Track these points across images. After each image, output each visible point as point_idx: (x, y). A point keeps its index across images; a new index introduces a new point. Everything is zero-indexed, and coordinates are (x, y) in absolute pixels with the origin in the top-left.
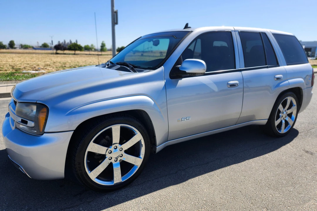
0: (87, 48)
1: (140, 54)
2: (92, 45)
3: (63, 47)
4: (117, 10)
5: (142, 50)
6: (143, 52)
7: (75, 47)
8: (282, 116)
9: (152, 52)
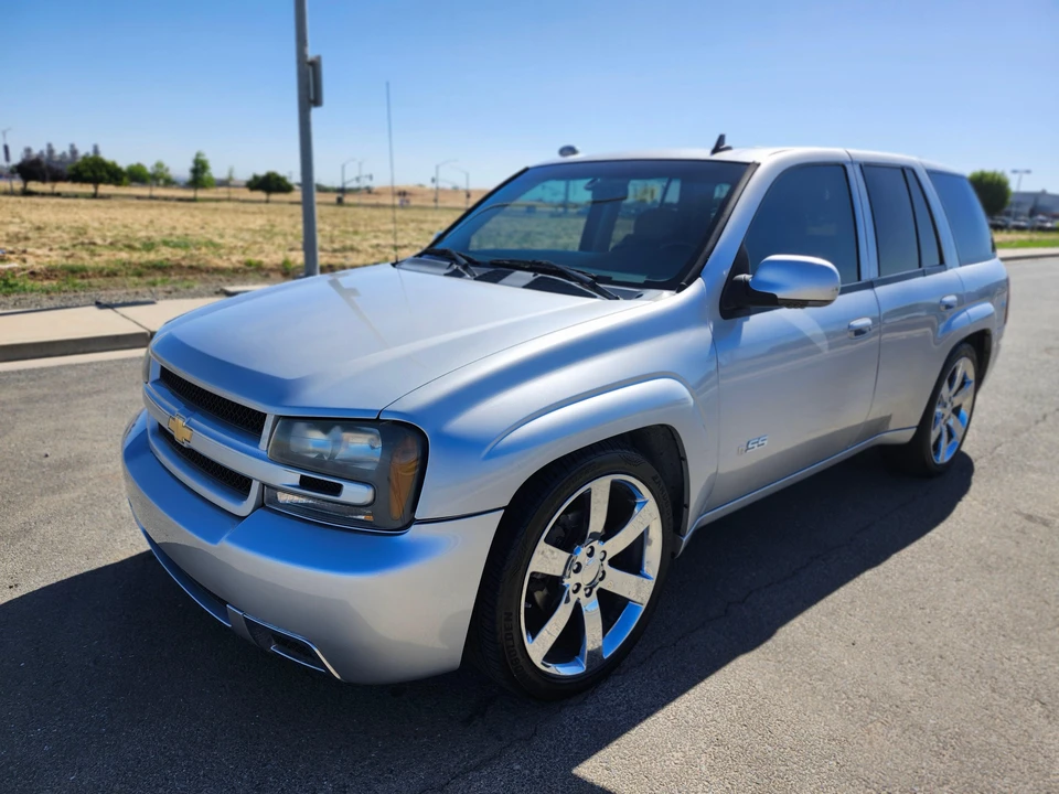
0: (136, 176)
1: (333, 198)
2: (159, 165)
3: (50, 168)
4: (319, 58)
5: (338, 184)
6: (342, 191)
7: (94, 173)
8: (943, 415)
9: (369, 191)
